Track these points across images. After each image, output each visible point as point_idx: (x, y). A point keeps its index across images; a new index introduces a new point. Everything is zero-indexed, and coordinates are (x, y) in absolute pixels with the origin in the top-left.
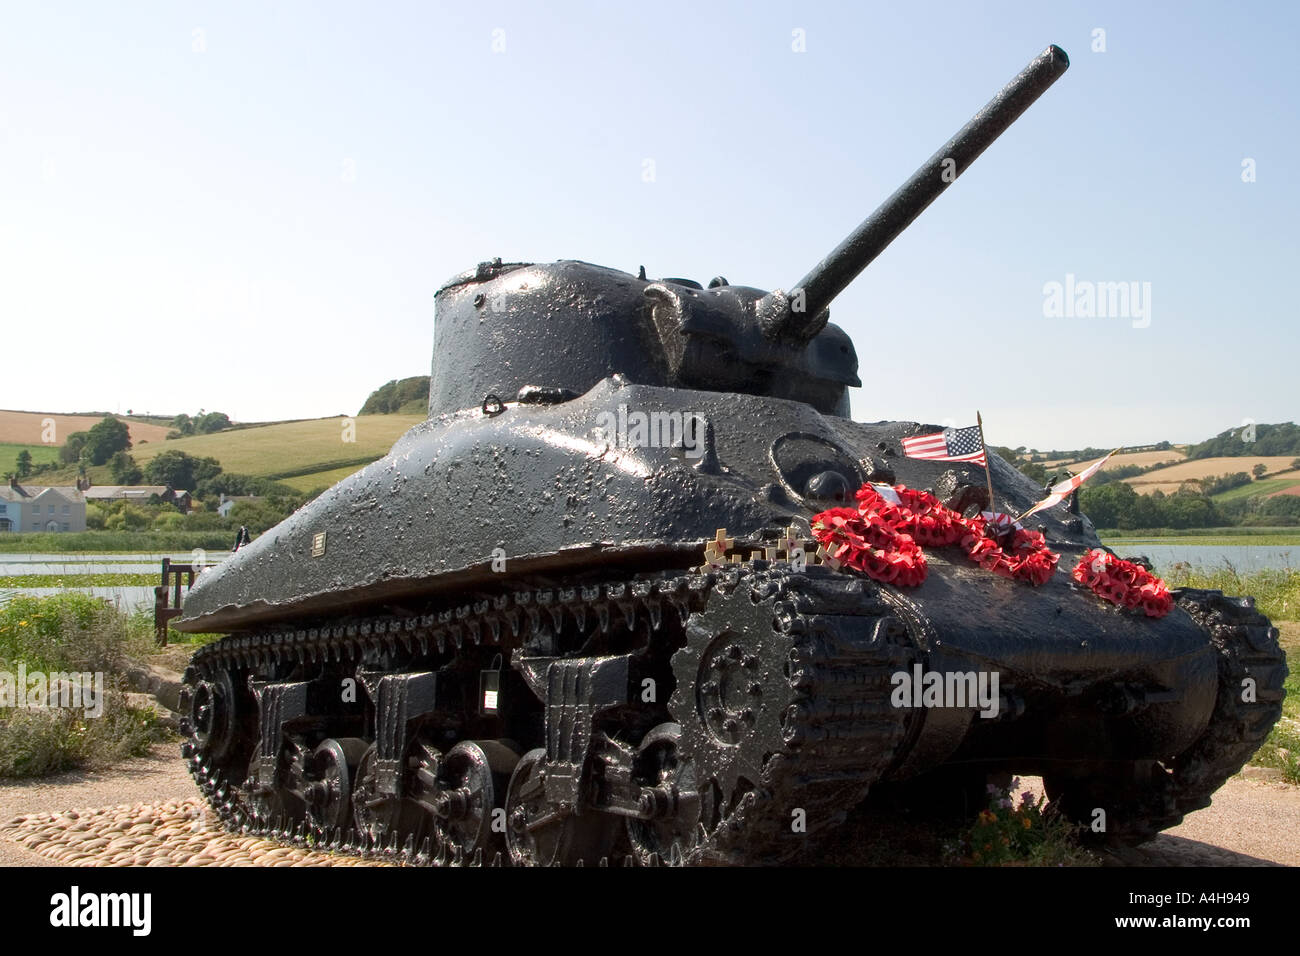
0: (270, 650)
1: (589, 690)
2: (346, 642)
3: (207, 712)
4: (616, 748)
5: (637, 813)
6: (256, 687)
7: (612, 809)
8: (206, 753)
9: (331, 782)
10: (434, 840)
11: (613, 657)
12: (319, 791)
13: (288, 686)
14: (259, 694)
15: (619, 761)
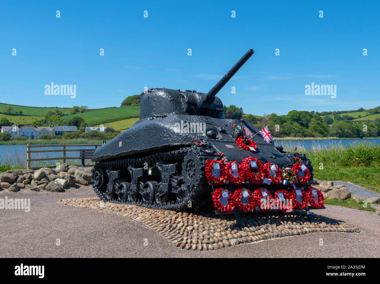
0: (110, 165)
1: (169, 170)
2: (125, 163)
3: (98, 178)
4: (174, 181)
5: (177, 192)
6: (108, 172)
7: (172, 192)
8: (97, 186)
9: (123, 191)
10: (143, 201)
11: (173, 164)
12: (121, 193)
13: (115, 172)
14: (109, 174)
15: (175, 183)
